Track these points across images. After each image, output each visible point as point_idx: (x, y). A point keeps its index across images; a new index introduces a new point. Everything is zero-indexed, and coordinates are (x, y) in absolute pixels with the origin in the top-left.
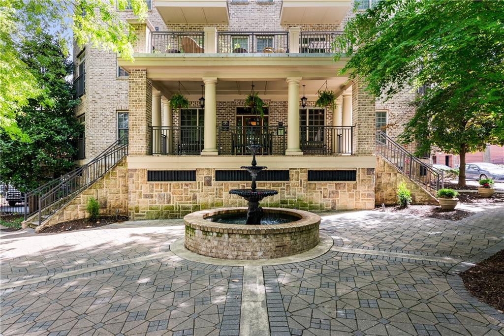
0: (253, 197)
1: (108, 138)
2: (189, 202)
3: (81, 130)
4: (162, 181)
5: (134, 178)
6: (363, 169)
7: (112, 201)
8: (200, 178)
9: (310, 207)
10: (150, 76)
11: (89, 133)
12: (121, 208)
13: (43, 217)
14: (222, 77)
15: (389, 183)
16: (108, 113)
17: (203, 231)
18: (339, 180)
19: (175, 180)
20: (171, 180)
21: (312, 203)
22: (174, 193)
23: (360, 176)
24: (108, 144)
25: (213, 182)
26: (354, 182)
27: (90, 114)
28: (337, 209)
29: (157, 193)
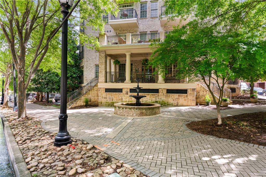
0: (138, 98)
1: (92, 75)
2: (120, 100)
3: (82, 72)
4: (110, 92)
5: (100, 91)
6: (190, 89)
7: (93, 100)
8: (124, 91)
9: (167, 104)
10: (106, 53)
11: (85, 73)
12: (96, 102)
13: (71, 104)
14: (133, 52)
15: (203, 95)
16: (92, 66)
17: (118, 107)
18: (180, 93)
19: (115, 92)
20: (114, 92)
21: (168, 103)
22: (114, 97)
23: (189, 92)
24: (92, 78)
25: (129, 93)
26: (187, 94)
27: (86, 66)
28: (179, 105)
29: (108, 97)
